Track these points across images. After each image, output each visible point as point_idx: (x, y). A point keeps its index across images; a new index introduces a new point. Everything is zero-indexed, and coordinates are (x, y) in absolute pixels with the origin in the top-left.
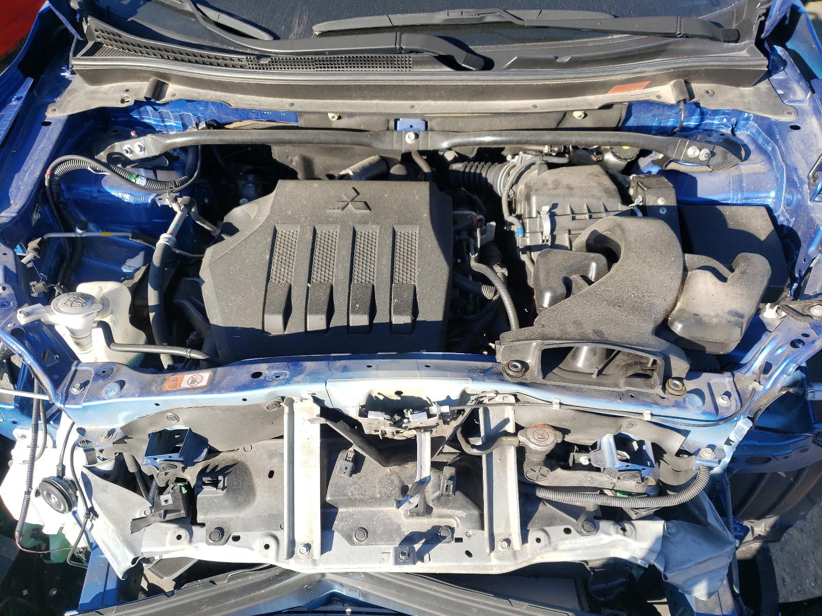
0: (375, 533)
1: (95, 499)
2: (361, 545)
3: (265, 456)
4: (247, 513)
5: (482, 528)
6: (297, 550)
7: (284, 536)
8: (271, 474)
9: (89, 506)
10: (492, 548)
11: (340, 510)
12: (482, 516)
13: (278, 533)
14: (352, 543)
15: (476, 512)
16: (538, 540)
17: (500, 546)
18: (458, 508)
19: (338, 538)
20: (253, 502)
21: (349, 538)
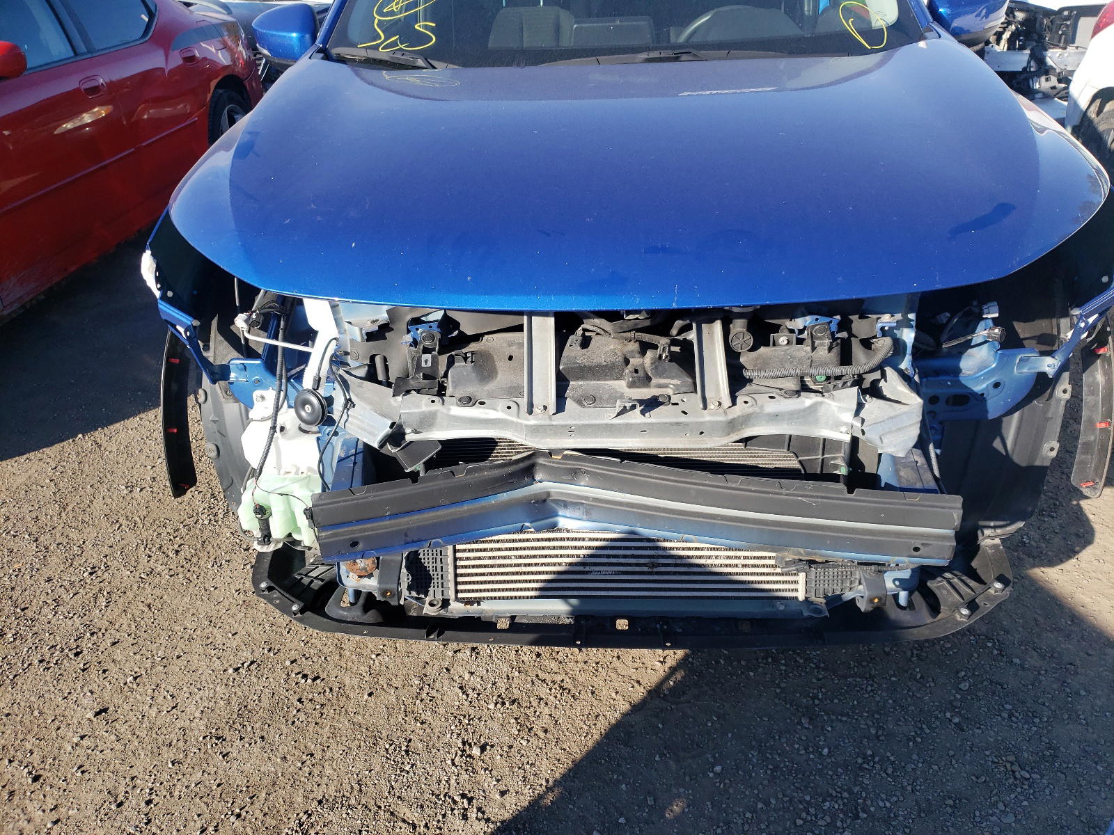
0: (601, 398)
1: (352, 392)
2: (590, 407)
3: (505, 345)
4: (491, 386)
5: (696, 391)
6: (535, 410)
7: (524, 402)
8: (511, 358)
9: (348, 397)
10: (705, 407)
11: (571, 383)
12: (695, 384)
13: (518, 400)
14: (583, 406)
15: (690, 380)
16: (746, 402)
17: (712, 406)
18: (672, 378)
19: (570, 404)
20: (496, 377)
21: (580, 402)
